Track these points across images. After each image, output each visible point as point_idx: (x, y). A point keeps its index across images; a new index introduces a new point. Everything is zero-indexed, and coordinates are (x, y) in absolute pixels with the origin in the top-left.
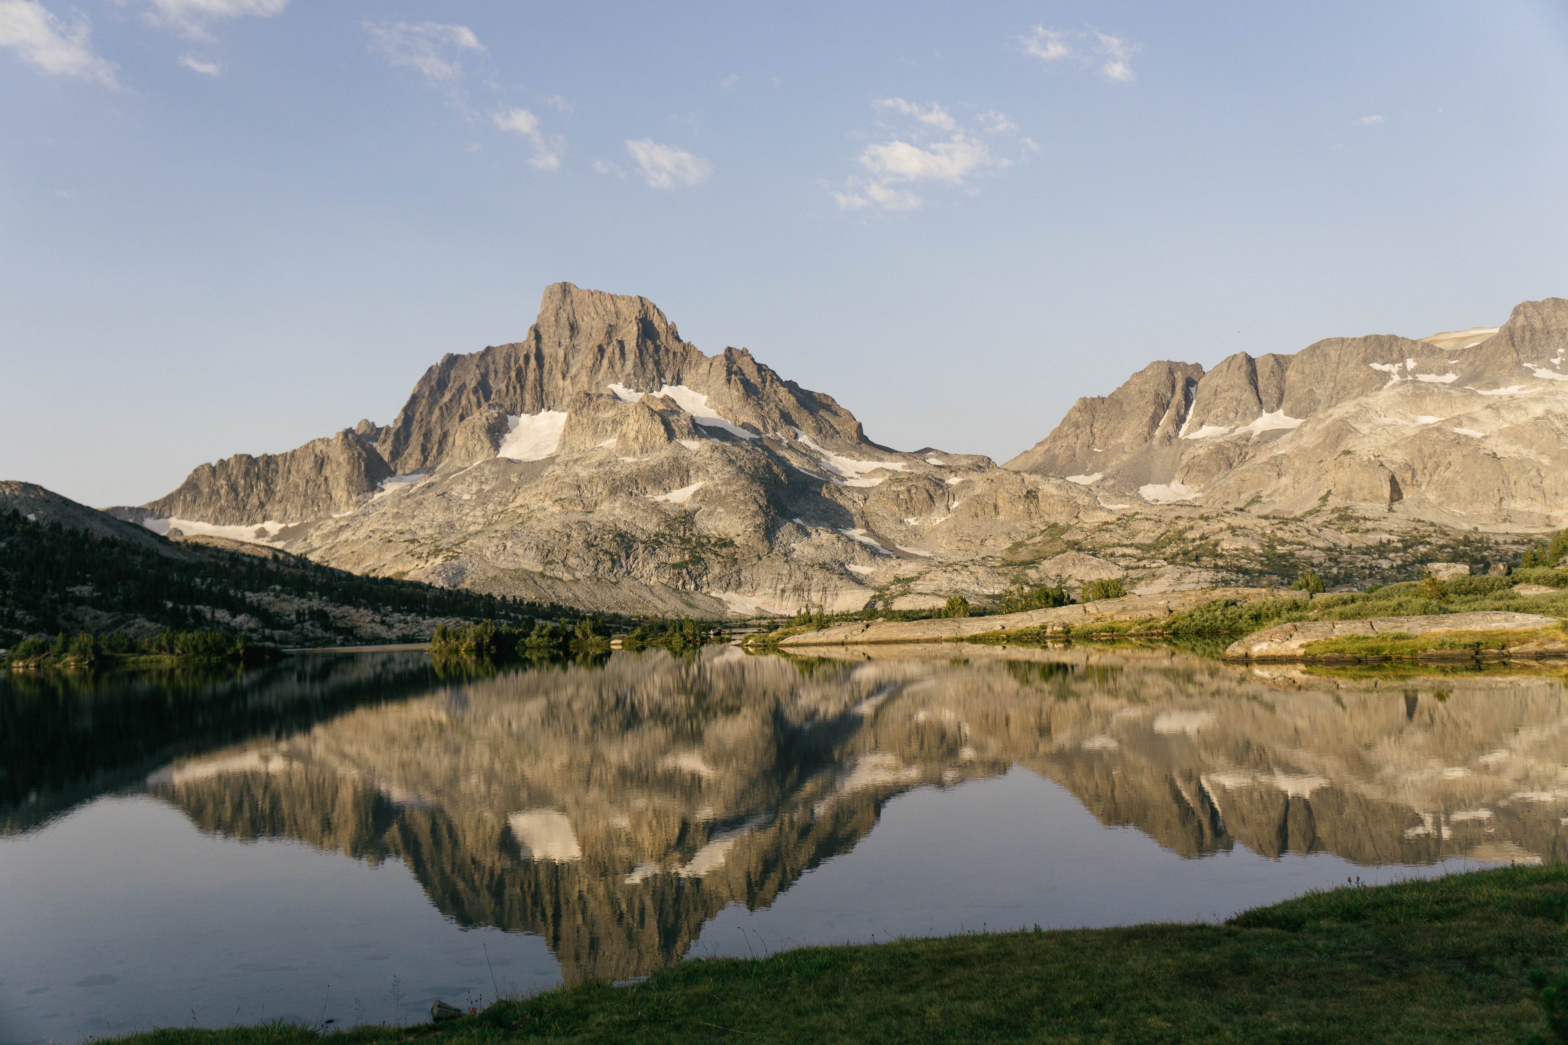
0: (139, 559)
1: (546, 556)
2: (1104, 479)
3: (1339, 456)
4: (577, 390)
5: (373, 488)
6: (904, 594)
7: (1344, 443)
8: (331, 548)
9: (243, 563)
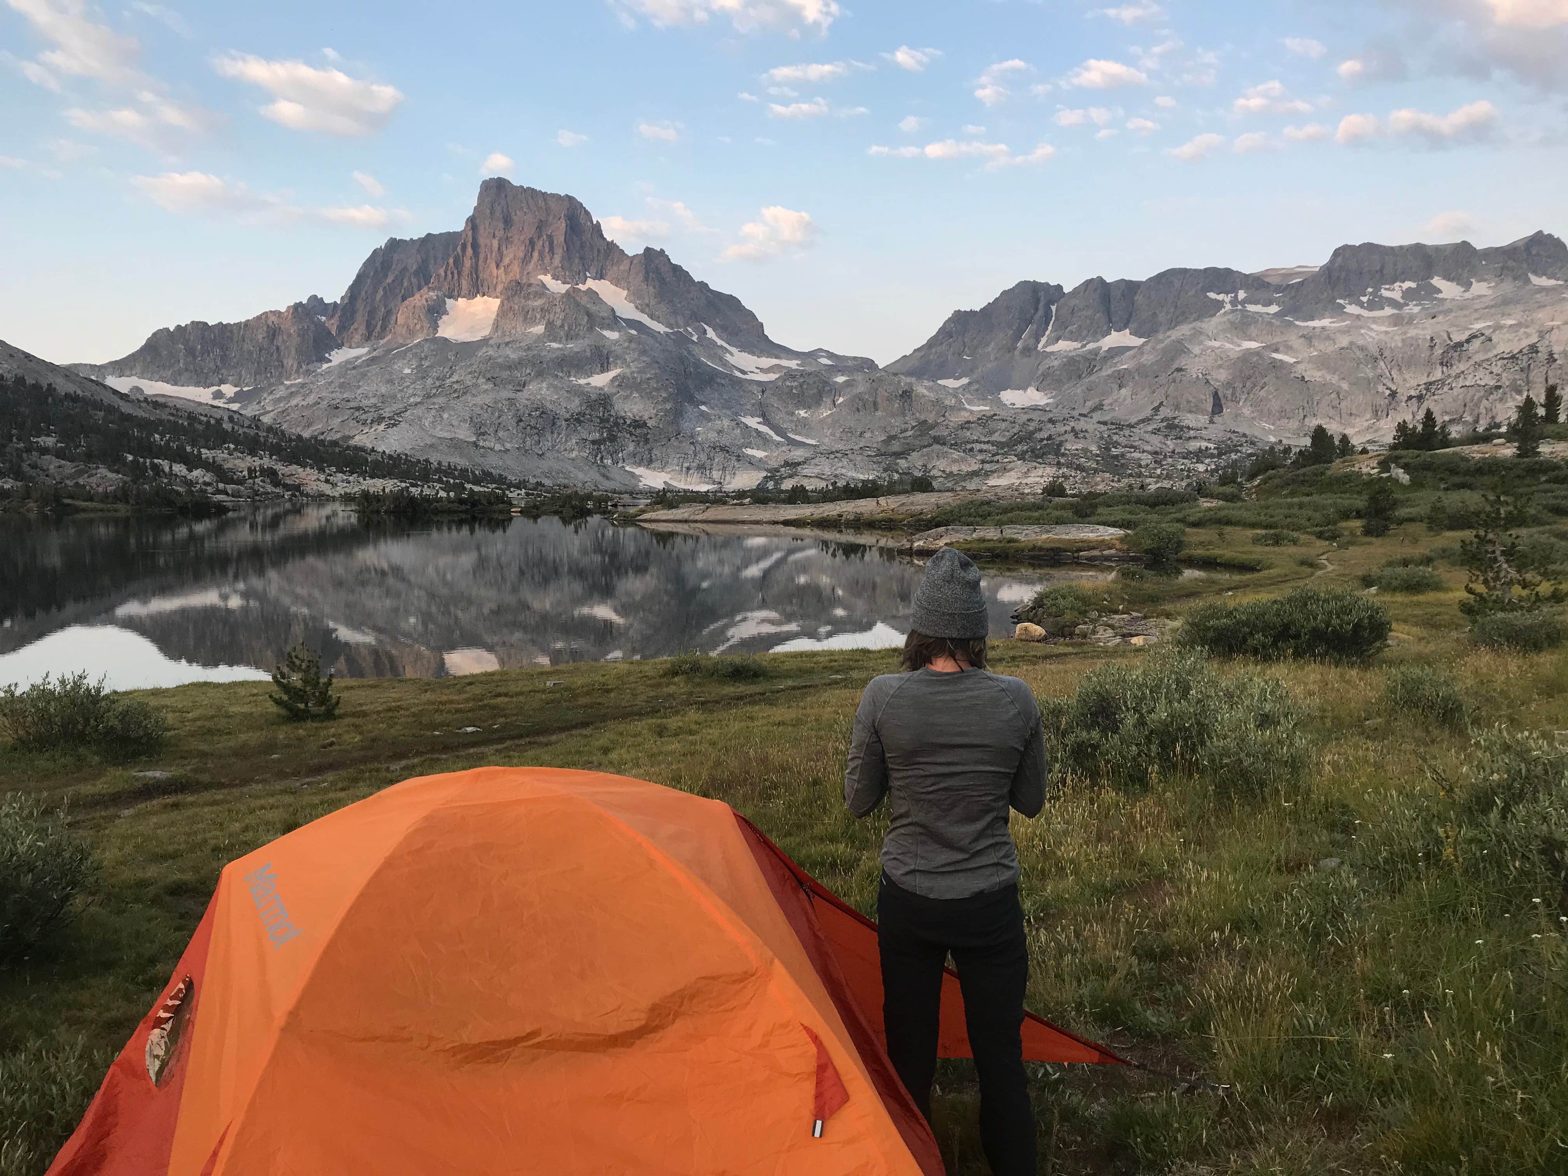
0: (101, 414)
1: (479, 428)
2: (970, 384)
3: (1173, 373)
4: (509, 278)
5: (322, 359)
6: (791, 476)
7: (1178, 362)
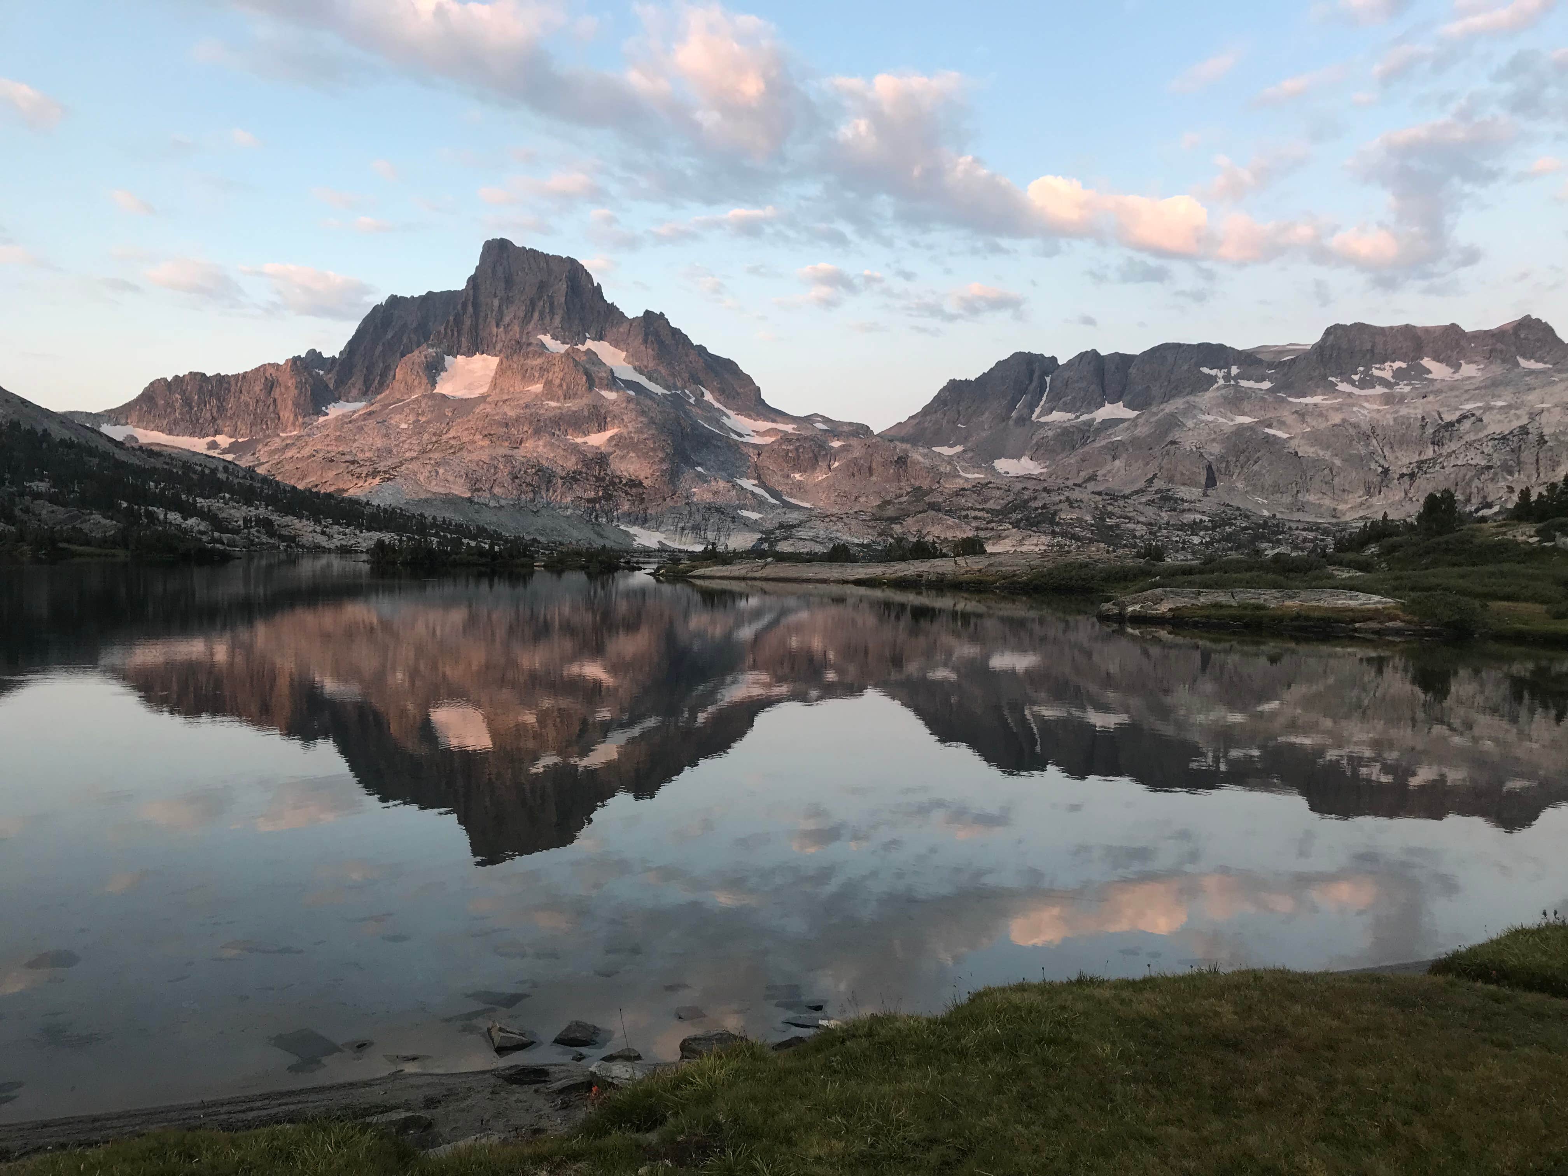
0: (96, 460)
1: (475, 484)
2: (964, 451)
3: (1166, 445)
4: (509, 337)
5: (319, 413)
6: (786, 539)
7: (1172, 435)
8: (278, 463)
9: (195, 472)
